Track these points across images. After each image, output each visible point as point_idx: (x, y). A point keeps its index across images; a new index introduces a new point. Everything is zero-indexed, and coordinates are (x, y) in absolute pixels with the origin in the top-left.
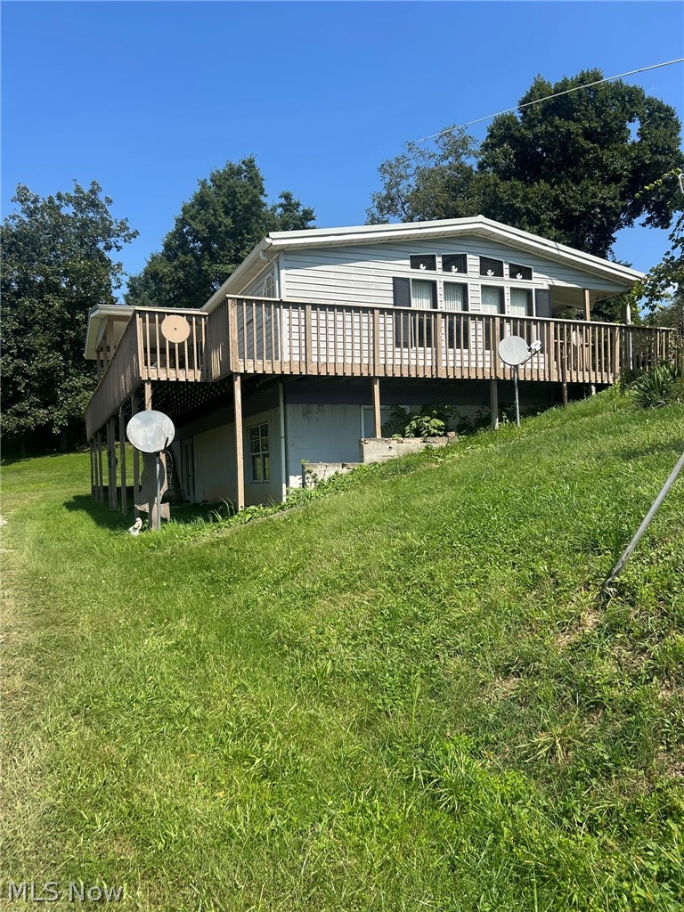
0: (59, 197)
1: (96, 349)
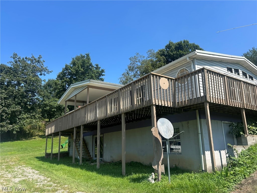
0: (26, 58)
1: (66, 100)
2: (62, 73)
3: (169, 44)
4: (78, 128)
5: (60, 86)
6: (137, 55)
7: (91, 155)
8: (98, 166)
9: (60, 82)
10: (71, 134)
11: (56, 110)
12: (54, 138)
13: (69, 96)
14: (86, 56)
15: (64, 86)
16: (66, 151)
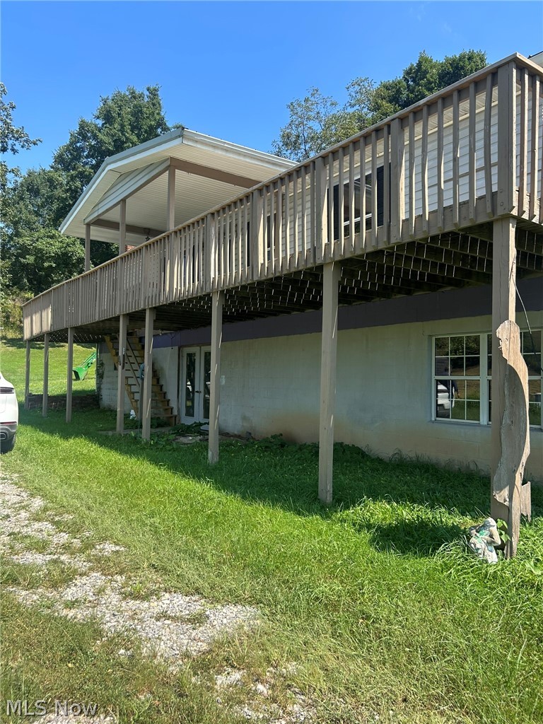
1: (87, 221)
2: (68, 150)
3: (419, 65)
4: (136, 318)
5: (67, 191)
6: (313, 95)
7: (172, 409)
8: (212, 455)
9: (63, 178)
10: (107, 338)
11: (54, 265)
12: (50, 349)
13: (100, 206)
14: (147, 93)
15: (77, 192)
16: (91, 391)
